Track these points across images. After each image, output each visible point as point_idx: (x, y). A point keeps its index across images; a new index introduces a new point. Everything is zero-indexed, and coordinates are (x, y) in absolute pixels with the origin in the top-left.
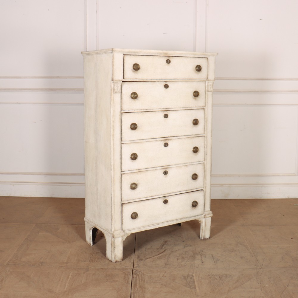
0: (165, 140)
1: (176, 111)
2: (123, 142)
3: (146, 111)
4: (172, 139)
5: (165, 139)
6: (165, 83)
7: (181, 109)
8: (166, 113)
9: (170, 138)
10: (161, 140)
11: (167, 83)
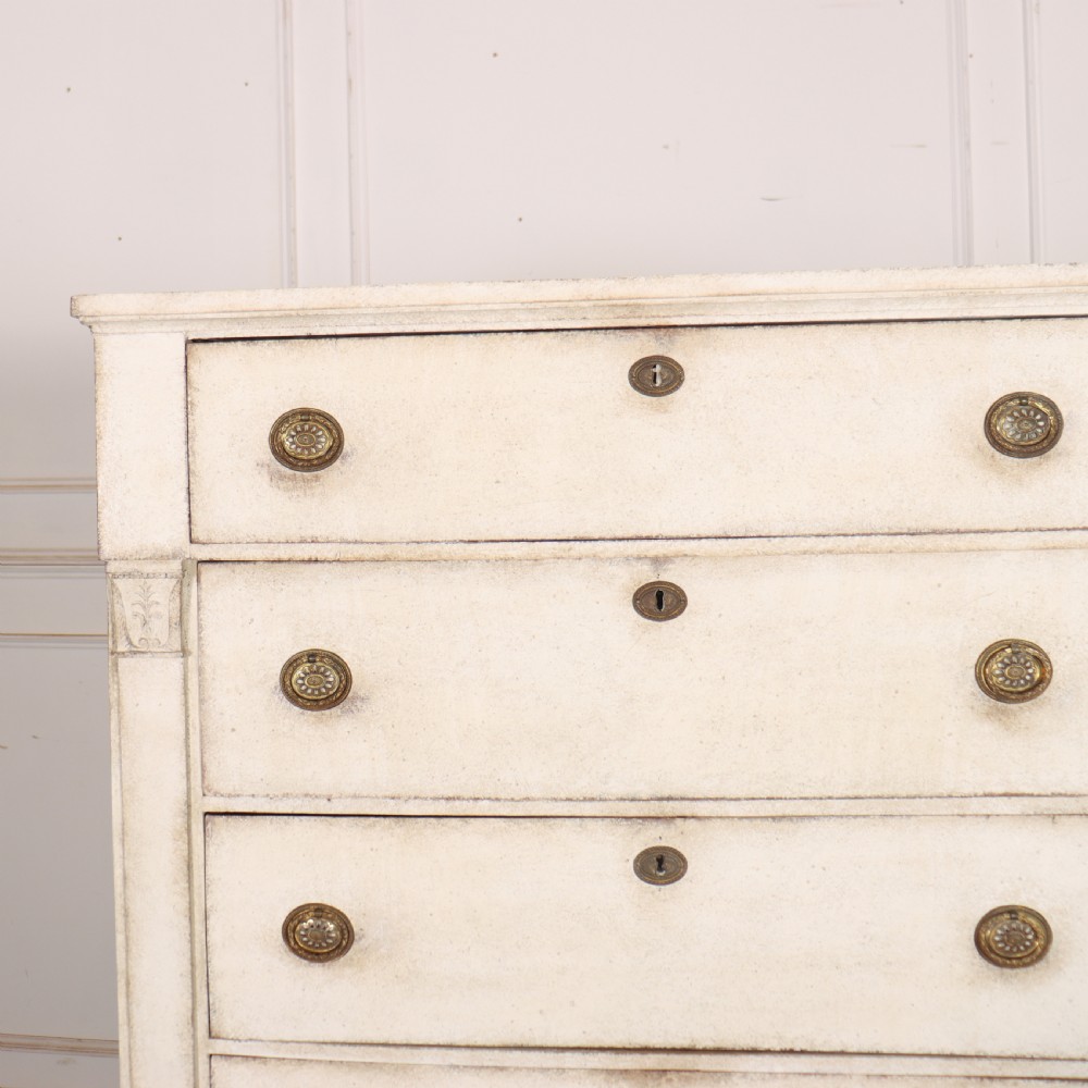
0: (646, 1072)
1: (785, 825)
2: (219, 1047)
3: (442, 808)
4: (728, 1074)
5: (651, 1061)
6: (647, 575)
7: (837, 807)
8: (654, 837)
9: (704, 1062)
10: (610, 1072)
11: (670, 575)
